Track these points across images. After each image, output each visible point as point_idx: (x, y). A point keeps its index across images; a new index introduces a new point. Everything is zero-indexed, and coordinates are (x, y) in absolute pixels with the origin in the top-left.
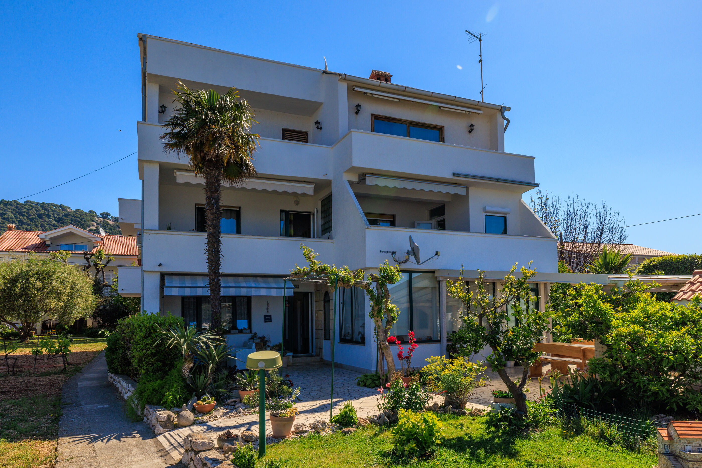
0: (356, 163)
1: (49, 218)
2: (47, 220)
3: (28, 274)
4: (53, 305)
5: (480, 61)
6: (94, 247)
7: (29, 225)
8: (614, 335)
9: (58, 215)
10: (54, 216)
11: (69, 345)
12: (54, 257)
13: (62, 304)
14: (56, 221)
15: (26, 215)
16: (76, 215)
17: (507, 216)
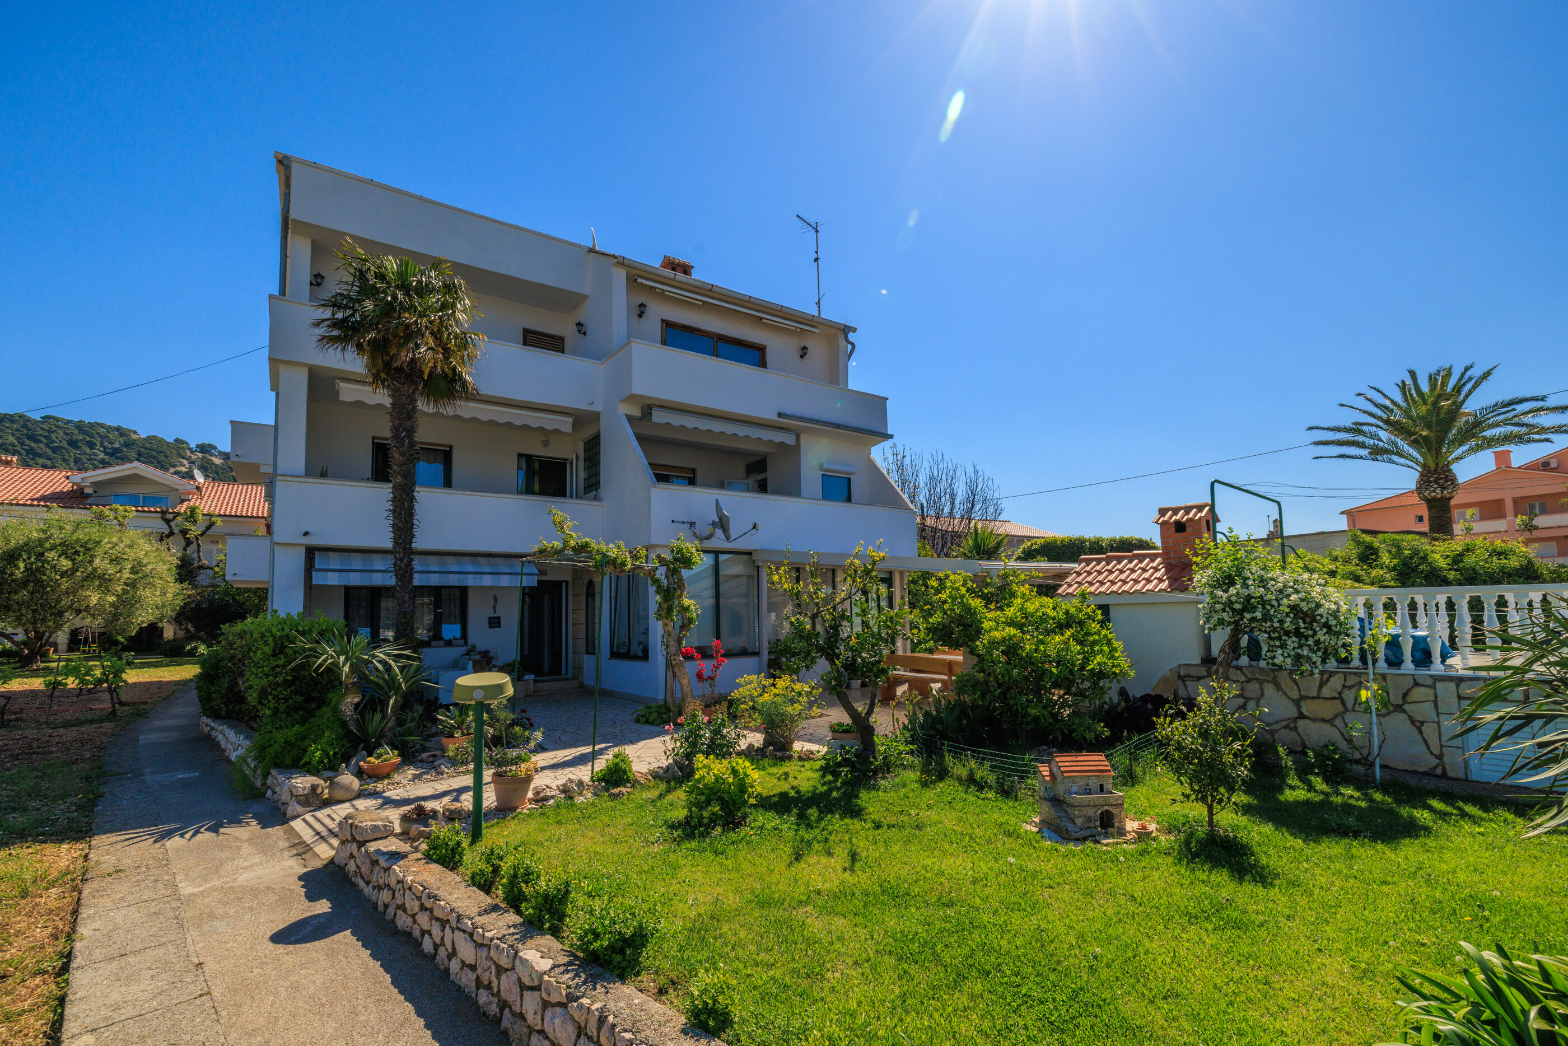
0: (637, 390)
1: (92, 448)
2: (88, 451)
3: (41, 545)
4: (94, 600)
5: (816, 260)
6: (182, 501)
7: (50, 459)
8: (985, 642)
9: (111, 443)
10: (102, 445)
11: (123, 671)
12: (100, 516)
13: (112, 599)
14: (106, 454)
15: (44, 440)
16: (148, 446)
17: (852, 477)
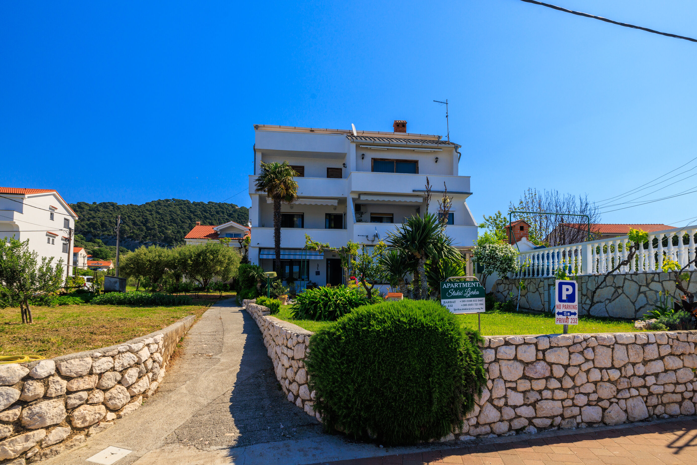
1: (223, 214)
3: (206, 251)
4: (219, 269)
5: (447, 116)
6: (245, 235)
10: (227, 213)
12: (221, 242)
13: (223, 269)
15: (208, 212)
